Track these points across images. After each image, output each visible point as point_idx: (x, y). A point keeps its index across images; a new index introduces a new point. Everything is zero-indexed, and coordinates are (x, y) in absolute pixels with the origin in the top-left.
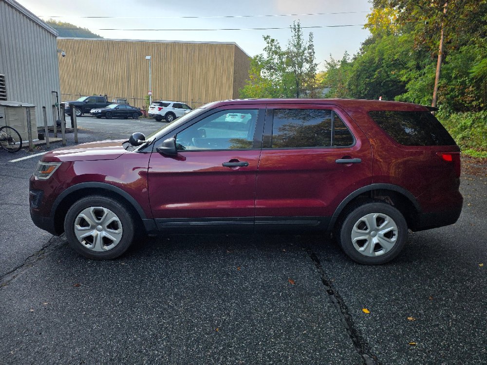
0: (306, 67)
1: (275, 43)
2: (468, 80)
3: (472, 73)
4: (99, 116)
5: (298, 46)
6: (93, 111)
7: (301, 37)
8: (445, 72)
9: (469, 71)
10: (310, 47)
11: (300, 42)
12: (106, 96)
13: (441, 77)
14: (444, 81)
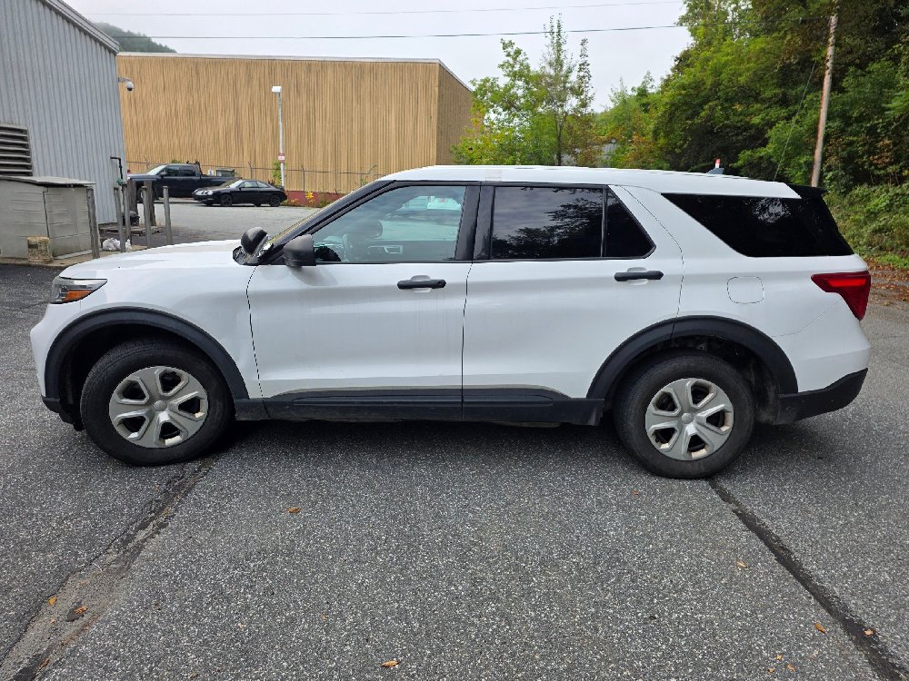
0: (572, 102)
1: (521, 58)
2: (881, 125)
3: (889, 109)
4: (209, 202)
5: (558, 63)
6: (199, 193)
7: (563, 47)
8: (839, 108)
9: (884, 105)
10: (583, 66)
11: (562, 57)
12: (197, 163)
13: (830, 118)
14: (836, 124)
